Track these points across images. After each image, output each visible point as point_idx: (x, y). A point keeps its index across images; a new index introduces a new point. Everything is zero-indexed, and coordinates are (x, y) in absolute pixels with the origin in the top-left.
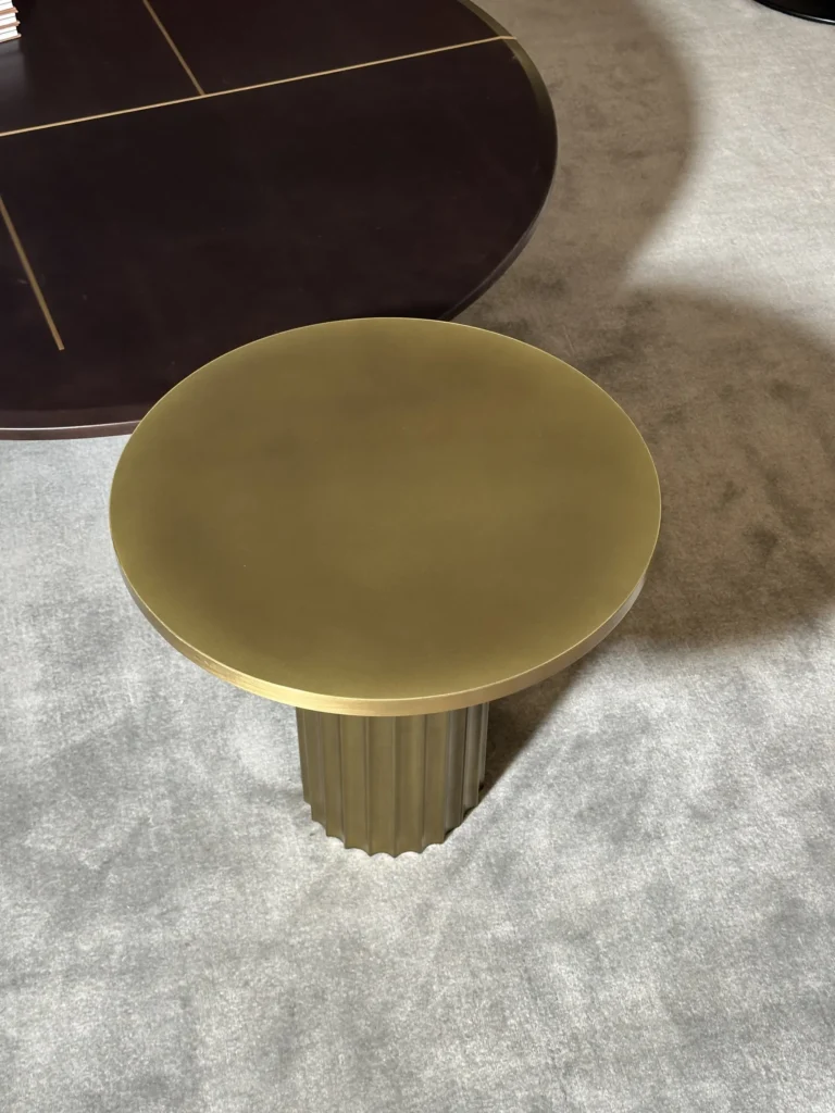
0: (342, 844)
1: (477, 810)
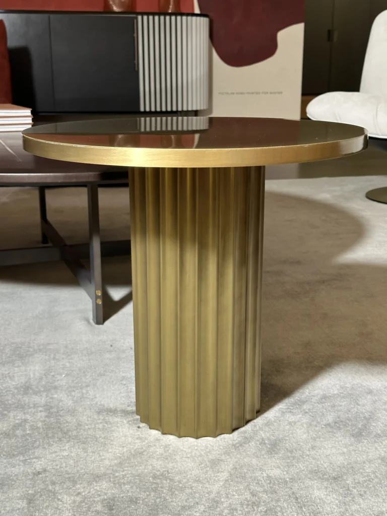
0: (160, 433)
1: (255, 421)
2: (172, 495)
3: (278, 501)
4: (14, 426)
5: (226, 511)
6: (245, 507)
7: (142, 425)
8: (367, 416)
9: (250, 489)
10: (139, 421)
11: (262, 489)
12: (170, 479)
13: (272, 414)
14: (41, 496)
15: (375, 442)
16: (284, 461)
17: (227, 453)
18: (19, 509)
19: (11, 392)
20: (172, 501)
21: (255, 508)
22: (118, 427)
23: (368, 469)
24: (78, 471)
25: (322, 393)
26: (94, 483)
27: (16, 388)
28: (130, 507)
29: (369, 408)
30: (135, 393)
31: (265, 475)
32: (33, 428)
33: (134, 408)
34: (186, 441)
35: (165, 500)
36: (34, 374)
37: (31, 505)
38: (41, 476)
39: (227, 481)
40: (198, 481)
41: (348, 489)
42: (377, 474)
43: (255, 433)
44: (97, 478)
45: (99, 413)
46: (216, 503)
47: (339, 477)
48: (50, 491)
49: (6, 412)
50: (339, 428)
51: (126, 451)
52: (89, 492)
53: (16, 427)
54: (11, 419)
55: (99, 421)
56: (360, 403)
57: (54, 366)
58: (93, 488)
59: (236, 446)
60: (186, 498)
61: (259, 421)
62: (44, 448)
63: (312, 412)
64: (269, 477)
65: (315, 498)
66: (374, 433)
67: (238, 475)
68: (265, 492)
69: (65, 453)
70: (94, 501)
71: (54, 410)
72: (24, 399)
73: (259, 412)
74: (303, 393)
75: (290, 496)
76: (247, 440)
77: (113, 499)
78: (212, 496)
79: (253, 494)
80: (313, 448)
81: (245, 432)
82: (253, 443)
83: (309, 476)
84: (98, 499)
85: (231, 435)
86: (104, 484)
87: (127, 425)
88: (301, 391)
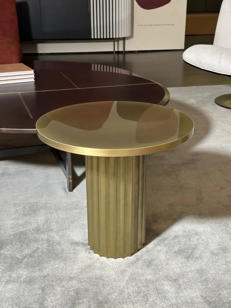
0: (99, 255)
1: (142, 250)
2: (103, 287)
3: (149, 291)
4: (34, 251)
5: (126, 296)
6: (134, 294)
7: (91, 251)
8: (194, 247)
9: (137, 285)
10: (90, 249)
11: (142, 285)
12: (103, 280)
13: (150, 246)
14: (47, 287)
15: (195, 261)
16: (153, 271)
17: (129, 267)
18: (38, 294)
19: (31, 232)
20: (103, 291)
21: (139, 294)
22: (80, 252)
23: (190, 275)
24: (63, 275)
25: (174, 234)
26: (70, 281)
27: (33, 230)
28: (85, 293)
29: (195, 243)
30: (87, 233)
31: (144, 278)
32: (42, 252)
33: (87, 242)
34: (111, 260)
35: (101, 290)
36: (41, 222)
37: (43, 292)
38: (47, 277)
39: (127, 281)
40: (115, 281)
41: (180, 286)
42: (193, 278)
43: (142, 256)
44: (71, 279)
45: (71, 244)
46: (122, 292)
47: (177, 279)
48: (51, 285)
49: (29, 243)
50: (180, 254)
51: (84, 265)
52: (68, 286)
53: (35, 251)
54: (32, 248)
55: (72, 249)
56: (192, 240)
57: (50, 217)
58: (70, 284)
59: (133, 263)
60: (110, 289)
61: (144, 250)
62: (47, 263)
63: (169, 245)
64: (146, 279)
65: (165, 290)
66: (195, 256)
67: (132, 278)
68: (144, 286)
69: (57, 266)
70: (70, 290)
71: (51, 242)
72: (37, 236)
73: (144, 245)
74: (166, 234)
75: (154, 289)
76: (138, 260)
77: (78, 289)
78: (121, 288)
79: (139, 288)
80: (167, 264)
81: (137, 256)
82: (140, 261)
83: (164, 279)
84: (72, 289)
85: (131, 257)
86: (74, 282)
87: (84, 251)
88: (165, 233)
